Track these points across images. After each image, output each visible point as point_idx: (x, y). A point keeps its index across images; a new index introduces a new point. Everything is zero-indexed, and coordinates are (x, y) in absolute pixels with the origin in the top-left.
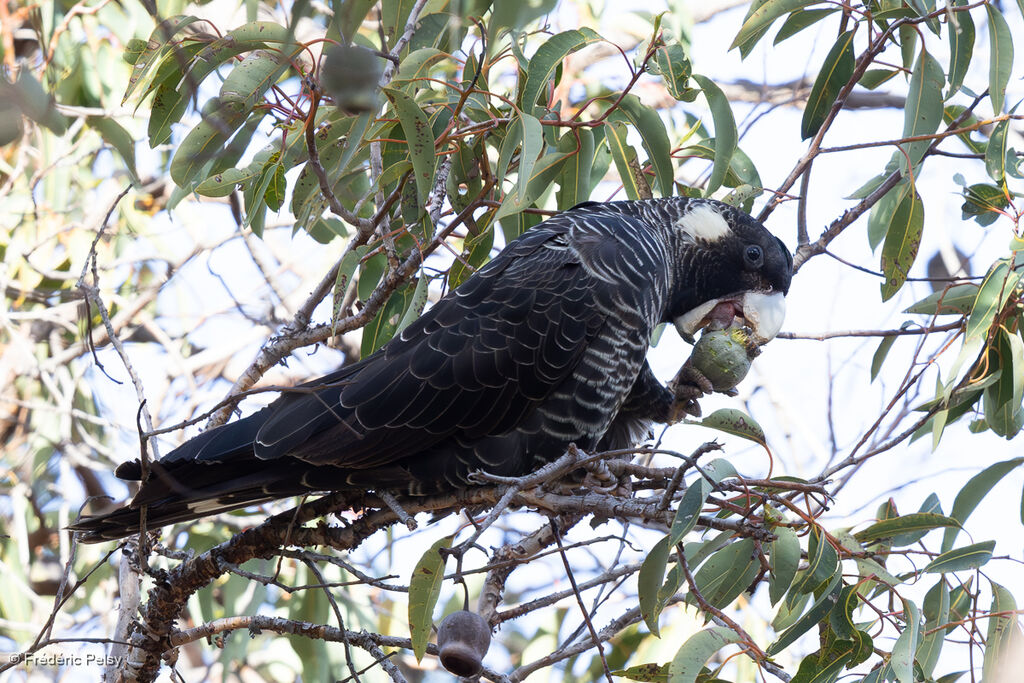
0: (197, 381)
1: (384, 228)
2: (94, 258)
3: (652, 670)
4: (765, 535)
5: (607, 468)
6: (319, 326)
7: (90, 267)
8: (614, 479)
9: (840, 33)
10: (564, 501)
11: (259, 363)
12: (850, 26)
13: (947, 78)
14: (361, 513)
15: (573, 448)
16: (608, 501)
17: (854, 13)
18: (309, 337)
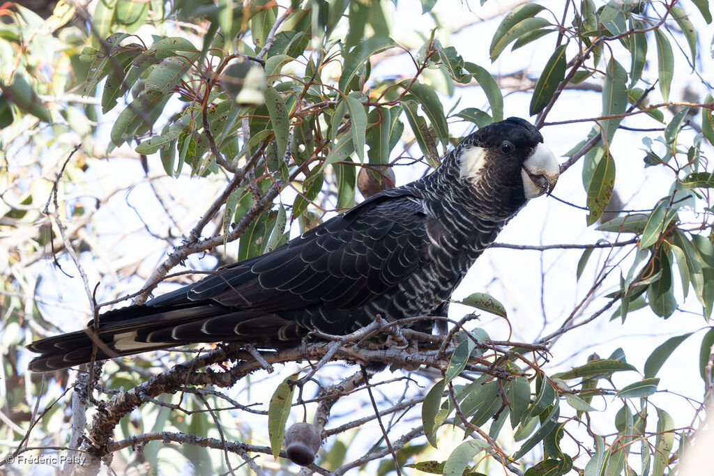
0: (119, 277)
1: (250, 174)
2: (55, 194)
3: (432, 466)
4: (507, 376)
5: (401, 333)
6: (206, 240)
7: (52, 199)
8: (406, 341)
9: (557, 46)
10: (372, 354)
11: (166, 264)
12: (564, 42)
13: (628, 75)
14: (236, 363)
15: (379, 318)
16: (402, 354)
17: (566, 33)
18: (199, 246)
